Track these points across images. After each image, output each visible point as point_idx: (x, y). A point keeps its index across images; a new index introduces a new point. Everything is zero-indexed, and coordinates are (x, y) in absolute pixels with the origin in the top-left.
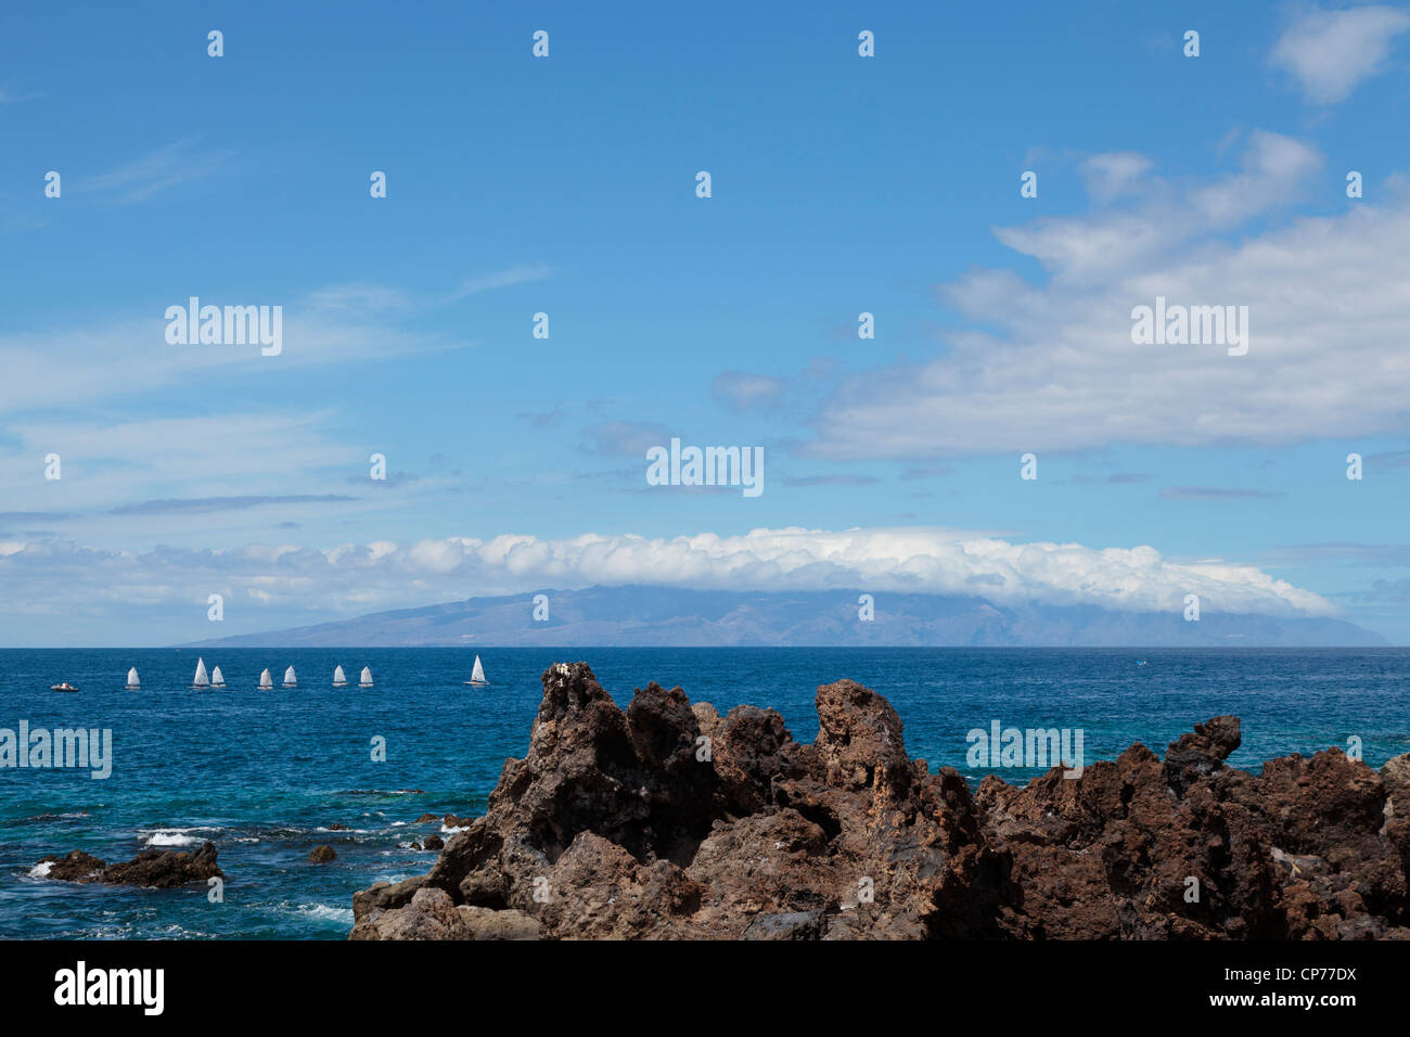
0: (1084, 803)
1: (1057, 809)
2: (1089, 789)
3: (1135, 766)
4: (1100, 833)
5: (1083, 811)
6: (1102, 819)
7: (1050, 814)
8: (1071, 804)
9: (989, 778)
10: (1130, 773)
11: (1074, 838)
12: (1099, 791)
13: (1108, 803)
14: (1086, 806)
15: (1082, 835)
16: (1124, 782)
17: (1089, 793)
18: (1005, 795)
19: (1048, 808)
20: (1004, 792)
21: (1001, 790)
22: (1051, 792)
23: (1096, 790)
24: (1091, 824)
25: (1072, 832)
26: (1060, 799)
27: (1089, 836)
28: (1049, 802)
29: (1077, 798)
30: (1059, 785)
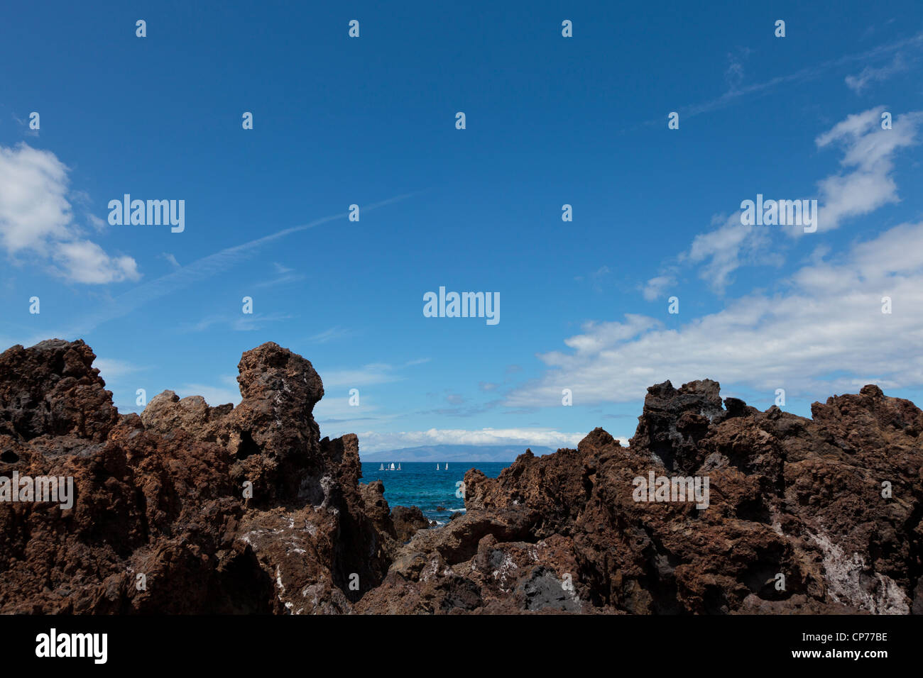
0: (547, 490)
1: (522, 497)
2: (551, 476)
3: (596, 450)
4: (565, 520)
5: (547, 499)
6: (565, 507)
7: (516, 502)
8: (535, 492)
9: (471, 471)
10: (592, 456)
11: (539, 527)
12: (562, 478)
13: (571, 491)
14: (550, 494)
15: (547, 523)
16: (586, 467)
17: (552, 480)
18: (482, 486)
19: (514, 496)
20: (482, 483)
21: (480, 481)
22: (517, 480)
23: (559, 476)
24: (555, 512)
25: (536, 519)
26: (525, 487)
27: (553, 524)
28: (515, 490)
29: (541, 486)
30: (524, 474)
